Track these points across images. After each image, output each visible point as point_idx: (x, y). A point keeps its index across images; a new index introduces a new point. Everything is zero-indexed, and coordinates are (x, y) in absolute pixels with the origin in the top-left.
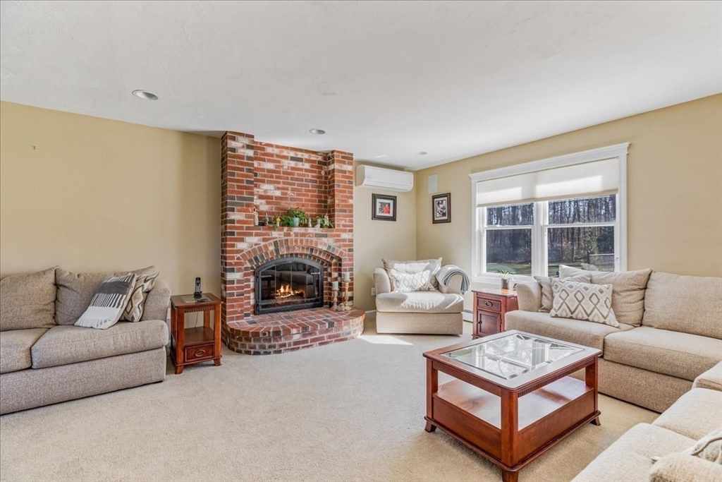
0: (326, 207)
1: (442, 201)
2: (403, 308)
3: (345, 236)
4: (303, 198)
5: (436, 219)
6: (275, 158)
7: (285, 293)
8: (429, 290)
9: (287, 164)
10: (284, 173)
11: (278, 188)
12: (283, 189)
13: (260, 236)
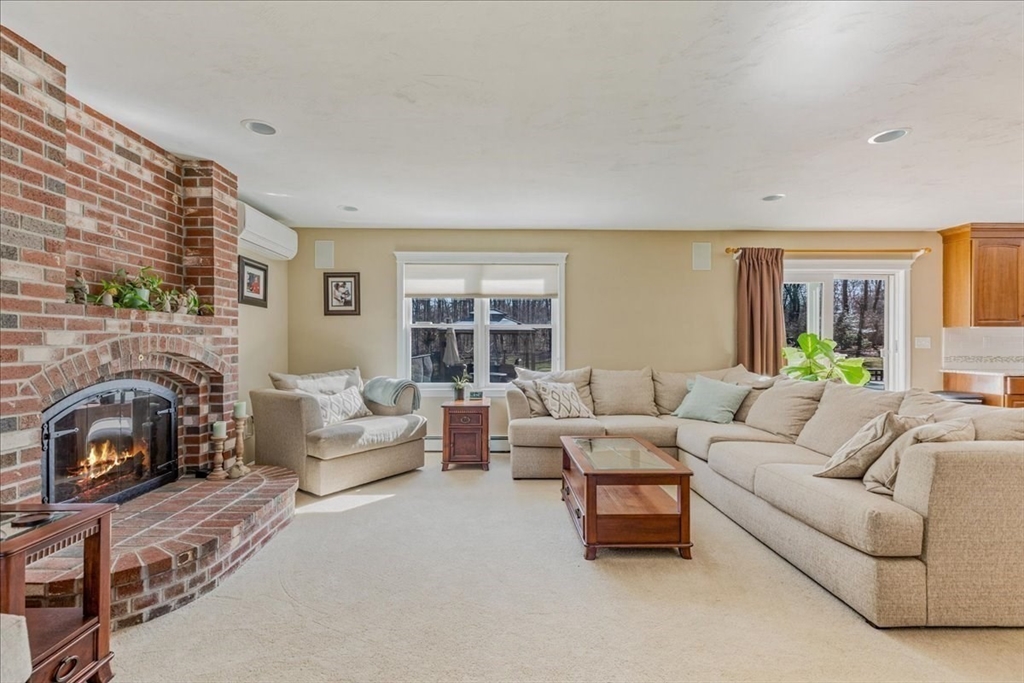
0: (180, 270)
1: (344, 283)
2: (360, 446)
3: (228, 332)
4: (142, 245)
5: (331, 308)
6: (83, 138)
7: (98, 465)
8: (366, 415)
9: (111, 161)
10: (104, 179)
11: (91, 214)
12: (101, 216)
13: (81, 328)
